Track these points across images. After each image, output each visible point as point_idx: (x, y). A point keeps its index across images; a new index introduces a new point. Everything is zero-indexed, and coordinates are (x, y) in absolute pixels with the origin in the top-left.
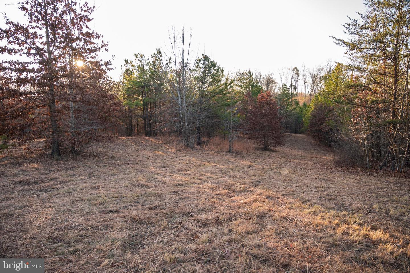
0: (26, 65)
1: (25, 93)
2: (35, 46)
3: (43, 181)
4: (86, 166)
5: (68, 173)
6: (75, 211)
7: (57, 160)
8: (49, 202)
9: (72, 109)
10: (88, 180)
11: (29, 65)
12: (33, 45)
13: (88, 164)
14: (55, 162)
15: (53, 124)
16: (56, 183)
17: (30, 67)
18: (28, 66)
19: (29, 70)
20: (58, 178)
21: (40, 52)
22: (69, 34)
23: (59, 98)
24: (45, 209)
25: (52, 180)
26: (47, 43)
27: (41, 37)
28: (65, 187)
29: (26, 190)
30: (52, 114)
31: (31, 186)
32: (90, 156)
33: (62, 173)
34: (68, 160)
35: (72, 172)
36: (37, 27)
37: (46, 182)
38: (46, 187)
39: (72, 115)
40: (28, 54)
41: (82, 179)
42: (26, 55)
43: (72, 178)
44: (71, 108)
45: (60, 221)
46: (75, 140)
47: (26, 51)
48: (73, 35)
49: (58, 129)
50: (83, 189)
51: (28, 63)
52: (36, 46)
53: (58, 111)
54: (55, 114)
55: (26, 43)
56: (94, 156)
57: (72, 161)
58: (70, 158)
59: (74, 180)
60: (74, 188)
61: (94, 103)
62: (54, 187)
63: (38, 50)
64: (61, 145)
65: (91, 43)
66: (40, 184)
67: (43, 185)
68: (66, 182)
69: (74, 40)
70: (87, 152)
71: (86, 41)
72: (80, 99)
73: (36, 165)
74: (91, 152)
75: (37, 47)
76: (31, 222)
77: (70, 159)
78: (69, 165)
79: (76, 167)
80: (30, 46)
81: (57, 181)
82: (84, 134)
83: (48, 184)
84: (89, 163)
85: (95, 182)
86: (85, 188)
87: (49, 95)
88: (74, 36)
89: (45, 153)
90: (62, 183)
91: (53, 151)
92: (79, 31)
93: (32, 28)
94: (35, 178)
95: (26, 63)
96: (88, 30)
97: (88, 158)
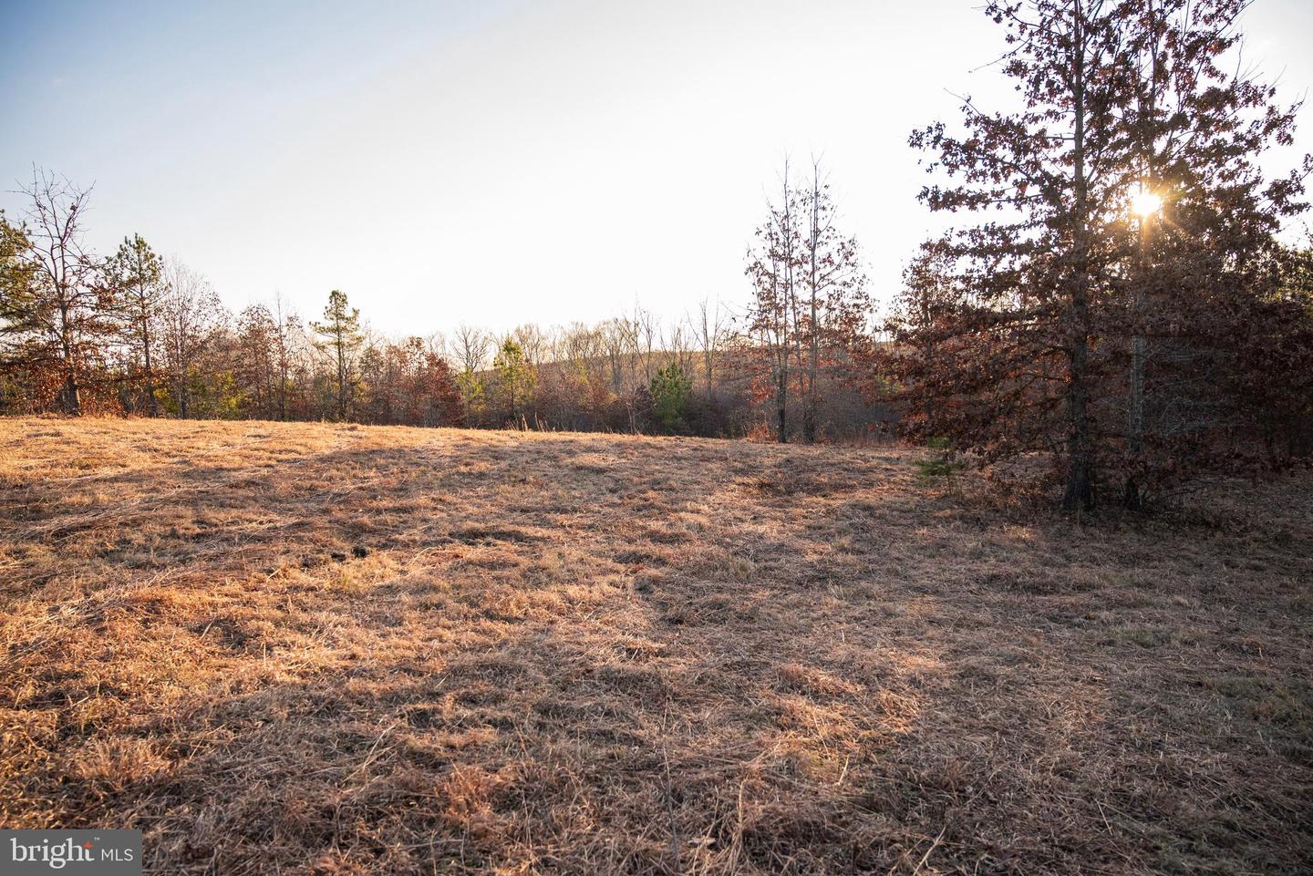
0: (1013, 236)
1: (1006, 317)
2: (1039, 173)
3: (1054, 590)
4: (1184, 557)
5: (1127, 573)
6: (1181, 719)
7: (1084, 524)
8: (1086, 663)
9: (1138, 361)
10: (1202, 610)
11: (1021, 231)
12: (1034, 171)
13: (1189, 550)
14: (1078, 531)
15: (1077, 410)
16: (1094, 601)
17: (1023, 237)
18: (1017, 237)
19: (1018, 246)
20: (1099, 587)
21: (1051, 188)
22: (1147, 113)
23: (1105, 328)
24: (1079, 684)
25: (1080, 588)
26: (1075, 158)
27: (1060, 141)
28: (1128, 623)
29: (1011, 607)
30: (1075, 378)
31: (1025, 598)
32: (1193, 524)
33: (1108, 569)
34: (1117, 528)
35: (1139, 573)
36: (1049, 113)
37: (1063, 591)
38: (1068, 609)
39: (1137, 382)
40: (1020, 201)
41: (1179, 604)
42: (1013, 203)
43: (1145, 596)
44: (1134, 359)
45: (1138, 743)
46: (1150, 464)
47: (1012, 192)
48: (1159, 112)
49: (1090, 424)
50: (1192, 644)
51: (1019, 227)
52: (1043, 172)
53: (1095, 368)
54: (1085, 378)
55: (1016, 168)
56: (1208, 524)
57: (1133, 534)
58: (1123, 521)
59: (1152, 604)
60: (1159, 632)
61: (1225, 339)
62: (1092, 614)
63: (1047, 183)
64: (1095, 476)
65: (1227, 126)
66: (1045, 594)
67: (1056, 599)
68: (1129, 607)
69: (1163, 128)
70: (1179, 509)
71: (1205, 124)
72: (1181, 325)
73: (1025, 533)
74: (1194, 511)
75: (1046, 175)
76: (1047, 716)
77: (1122, 525)
78: (1123, 546)
79: (1148, 558)
80: (1026, 174)
81: (1097, 596)
82: (1177, 447)
83: (1073, 600)
84: (1193, 547)
85: (1233, 626)
86: (1200, 639)
87: (1076, 319)
88: (1164, 114)
89: (1044, 497)
90: (1113, 607)
91: (1071, 492)
92: (1183, 93)
93: (1036, 119)
94: (1031, 574)
95: (1012, 228)
96: (1214, 82)
97: (1186, 529)
